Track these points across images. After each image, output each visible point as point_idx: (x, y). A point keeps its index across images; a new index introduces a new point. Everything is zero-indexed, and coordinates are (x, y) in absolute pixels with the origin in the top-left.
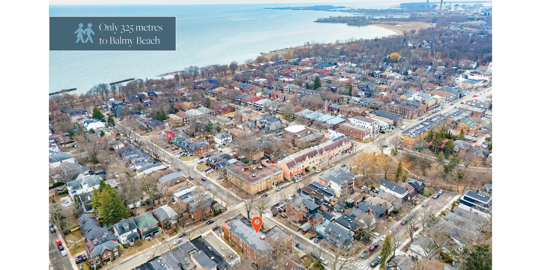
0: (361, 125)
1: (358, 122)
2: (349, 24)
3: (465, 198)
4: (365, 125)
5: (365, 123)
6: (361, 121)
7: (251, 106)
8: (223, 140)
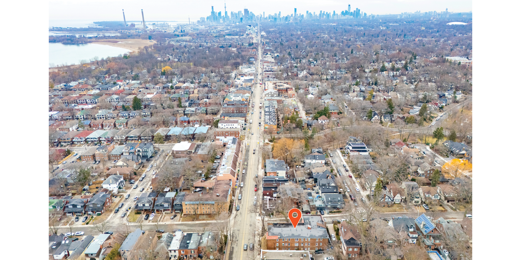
0: (229, 127)
1: (226, 125)
2: (65, 44)
3: (353, 148)
4: (233, 126)
5: (232, 124)
6: (229, 124)
7: (82, 143)
8: (118, 183)
